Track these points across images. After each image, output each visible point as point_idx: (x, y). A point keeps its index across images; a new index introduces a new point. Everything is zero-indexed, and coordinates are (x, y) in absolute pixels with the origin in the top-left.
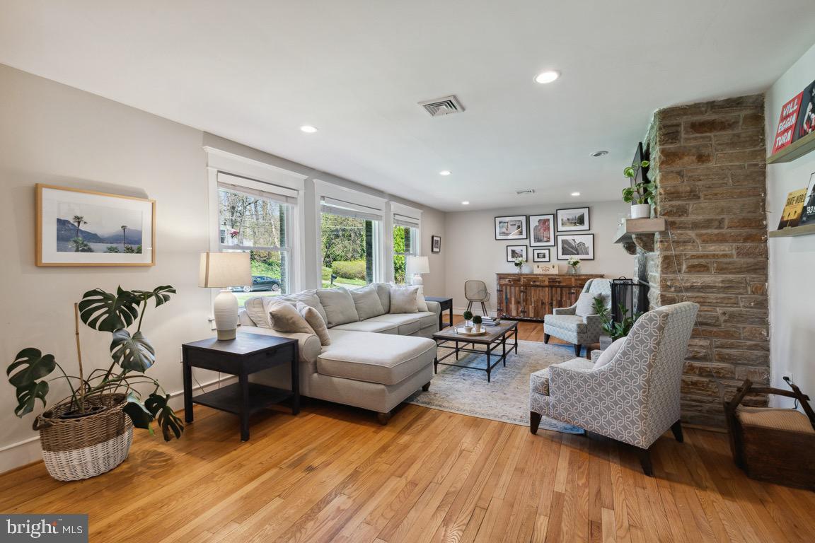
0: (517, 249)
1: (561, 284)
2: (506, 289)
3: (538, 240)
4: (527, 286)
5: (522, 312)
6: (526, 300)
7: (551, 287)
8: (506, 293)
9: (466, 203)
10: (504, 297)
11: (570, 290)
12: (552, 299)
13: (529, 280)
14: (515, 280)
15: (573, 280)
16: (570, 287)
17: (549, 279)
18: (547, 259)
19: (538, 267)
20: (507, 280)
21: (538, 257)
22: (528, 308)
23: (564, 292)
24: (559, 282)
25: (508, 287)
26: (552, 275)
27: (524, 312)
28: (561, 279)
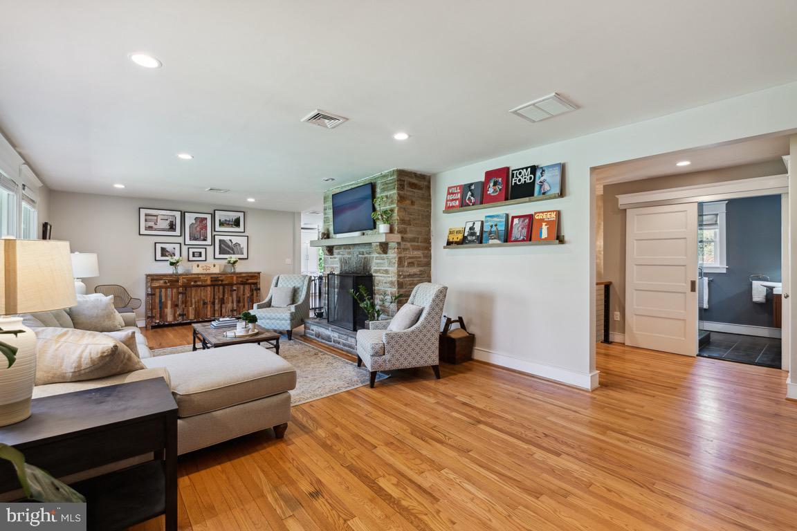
0: (169, 247)
1: (224, 283)
2: (160, 292)
3: (193, 238)
4: (186, 286)
5: (180, 315)
6: (185, 302)
7: (213, 285)
8: (160, 297)
9: (119, 186)
10: (157, 301)
11: (232, 288)
12: (214, 298)
13: (189, 280)
14: (173, 281)
15: (235, 278)
16: (231, 285)
17: (211, 278)
18: (203, 258)
19: (198, 266)
20: (162, 282)
21: (194, 256)
22: (188, 311)
23: (226, 290)
24: (222, 281)
25: (163, 290)
26: (215, 274)
27: (182, 315)
28: (223, 277)
